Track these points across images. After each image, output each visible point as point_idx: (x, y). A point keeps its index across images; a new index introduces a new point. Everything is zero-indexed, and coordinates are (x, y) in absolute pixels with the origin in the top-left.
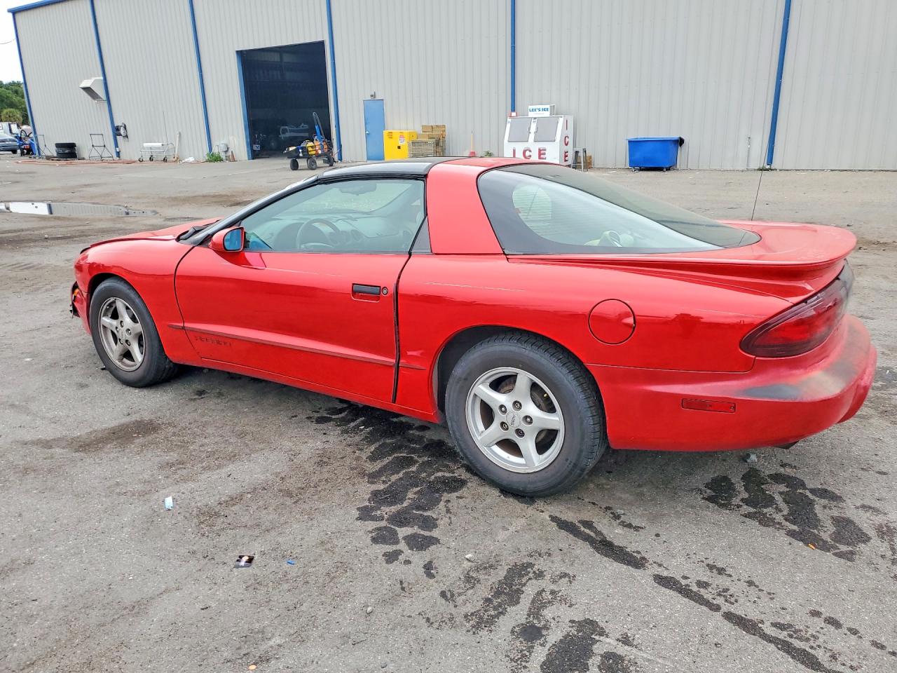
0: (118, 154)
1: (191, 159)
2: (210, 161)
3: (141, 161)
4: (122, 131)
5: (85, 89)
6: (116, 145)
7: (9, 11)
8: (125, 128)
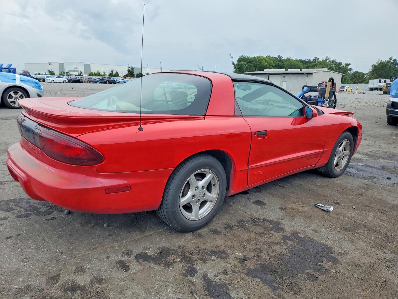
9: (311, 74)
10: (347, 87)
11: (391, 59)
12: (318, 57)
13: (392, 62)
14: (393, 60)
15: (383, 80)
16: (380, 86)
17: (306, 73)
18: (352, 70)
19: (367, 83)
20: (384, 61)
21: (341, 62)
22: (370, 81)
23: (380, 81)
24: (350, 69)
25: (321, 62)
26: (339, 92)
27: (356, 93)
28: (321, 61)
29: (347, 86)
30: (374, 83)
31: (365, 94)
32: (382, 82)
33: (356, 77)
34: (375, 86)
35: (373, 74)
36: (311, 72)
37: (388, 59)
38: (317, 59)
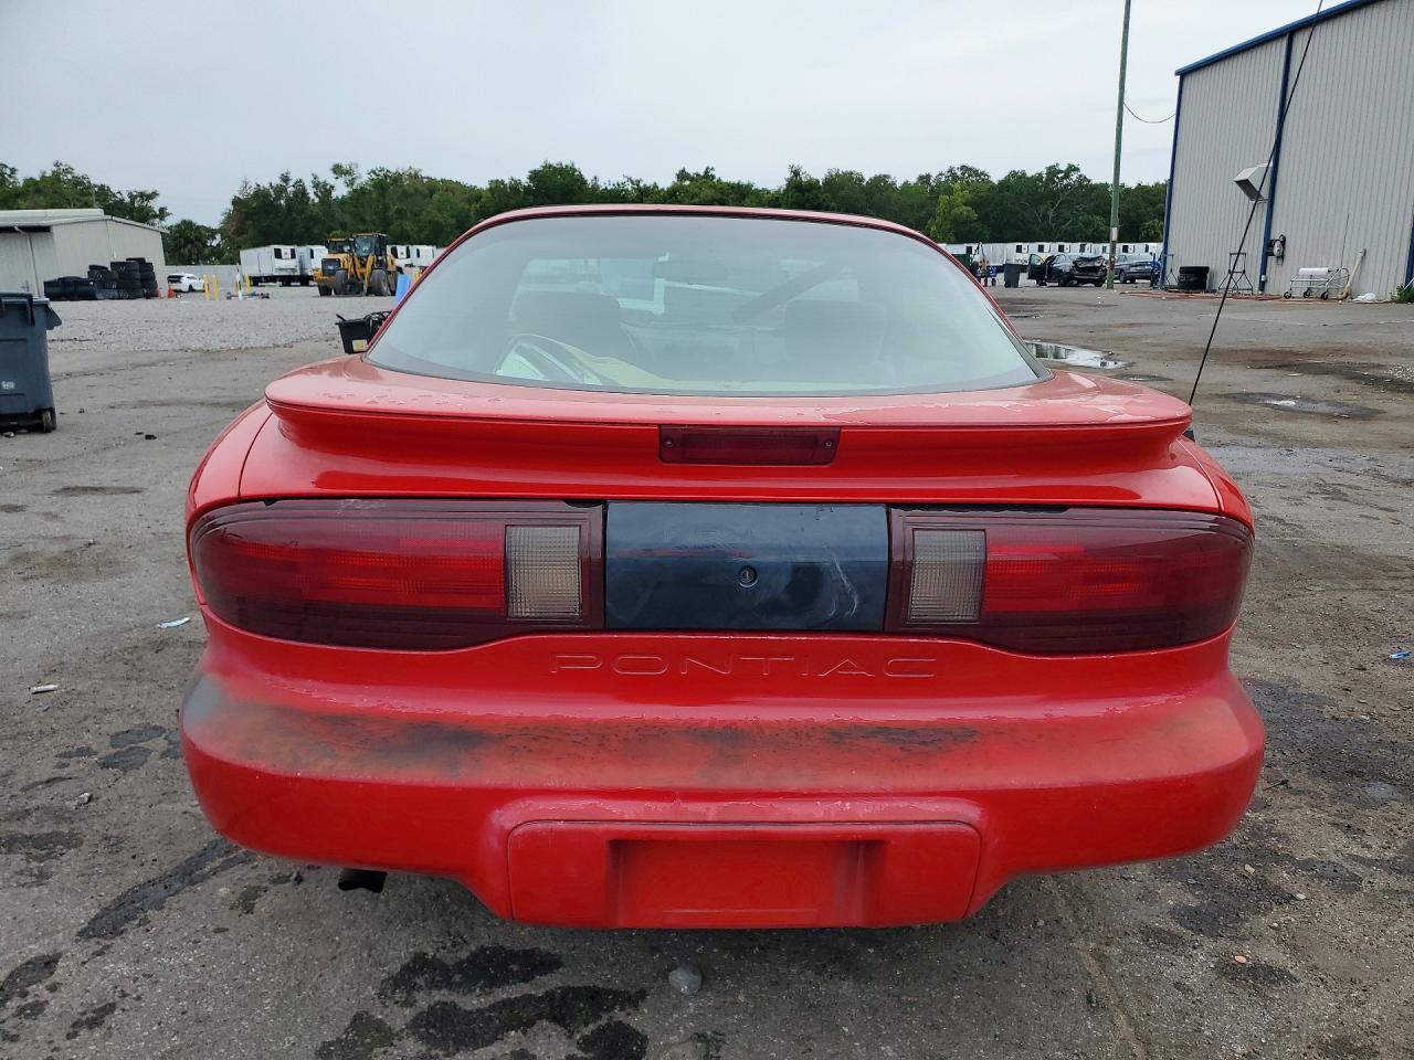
0: (1262, 285)
1: (1369, 297)
2: (1399, 301)
3: (1288, 296)
4: (1276, 249)
5: (1240, 183)
6: (1264, 272)
7: (1177, 74)
8: (1283, 243)
9: (46, 229)
10: (189, 276)
11: (285, 179)
12: (10, 166)
13: (292, 189)
14: (291, 183)
15: (286, 249)
16: (281, 269)
17: (20, 228)
18: (169, 214)
19: (235, 260)
20: (267, 186)
21: (107, 184)
22: (244, 254)
23: (278, 254)
24: (162, 214)
25: (36, 183)
26: (170, 296)
27: (240, 297)
28: (38, 179)
29: (187, 275)
30: (260, 259)
31: (267, 297)
32: (283, 256)
33: (188, 241)
34: (266, 271)
35: (240, 231)
36: (44, 223)
37: (277, 181)
38: (8, 172)
